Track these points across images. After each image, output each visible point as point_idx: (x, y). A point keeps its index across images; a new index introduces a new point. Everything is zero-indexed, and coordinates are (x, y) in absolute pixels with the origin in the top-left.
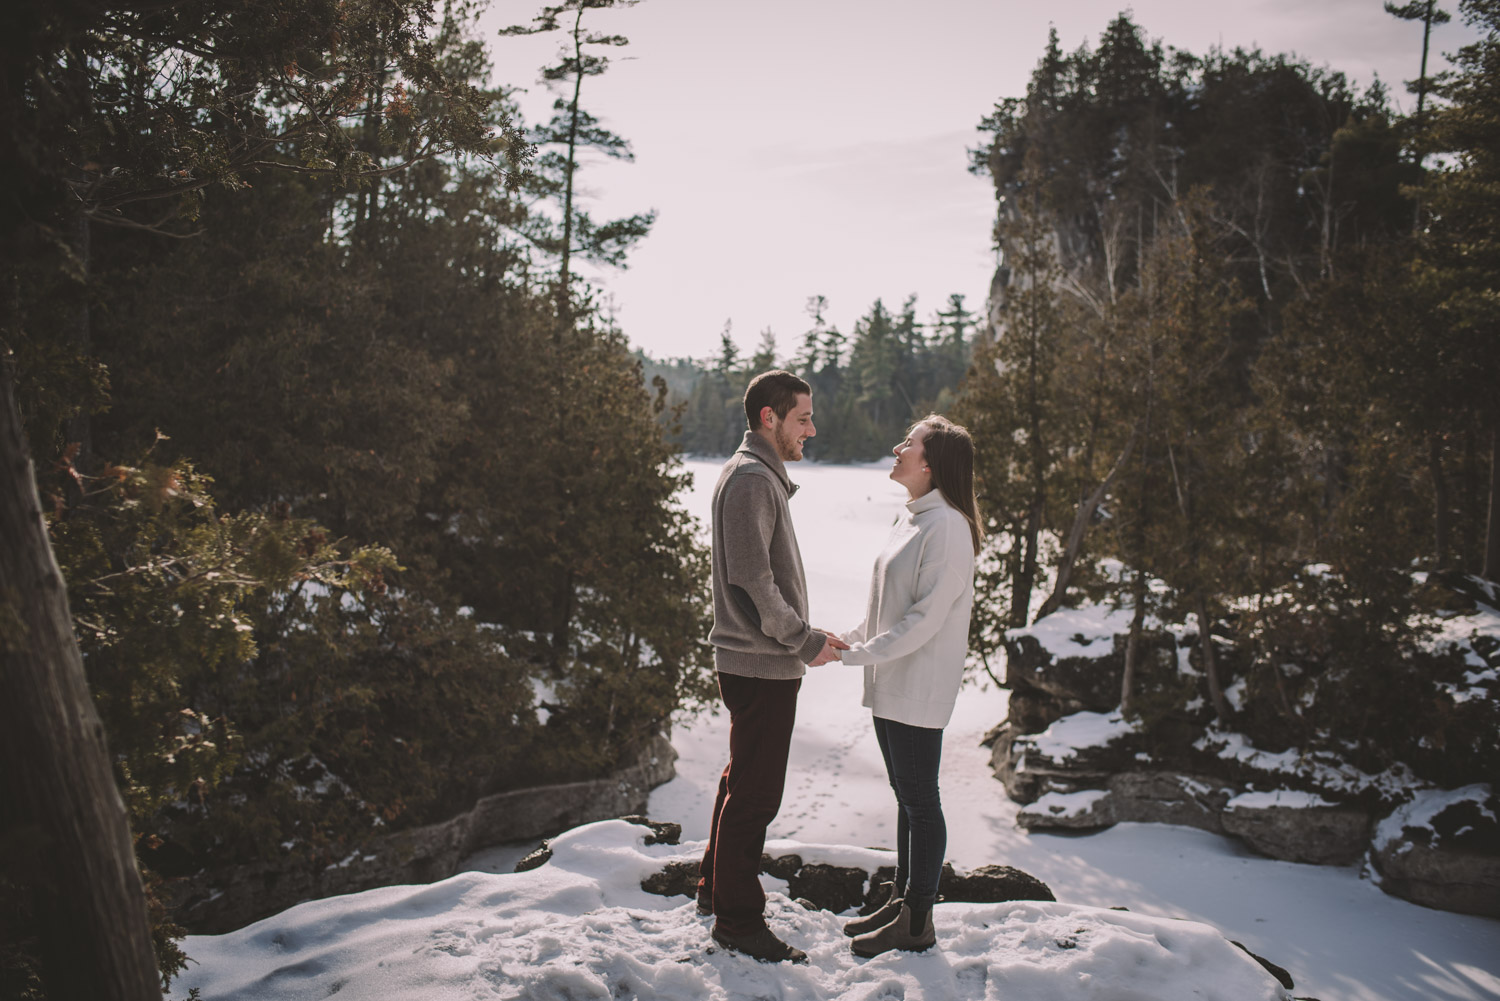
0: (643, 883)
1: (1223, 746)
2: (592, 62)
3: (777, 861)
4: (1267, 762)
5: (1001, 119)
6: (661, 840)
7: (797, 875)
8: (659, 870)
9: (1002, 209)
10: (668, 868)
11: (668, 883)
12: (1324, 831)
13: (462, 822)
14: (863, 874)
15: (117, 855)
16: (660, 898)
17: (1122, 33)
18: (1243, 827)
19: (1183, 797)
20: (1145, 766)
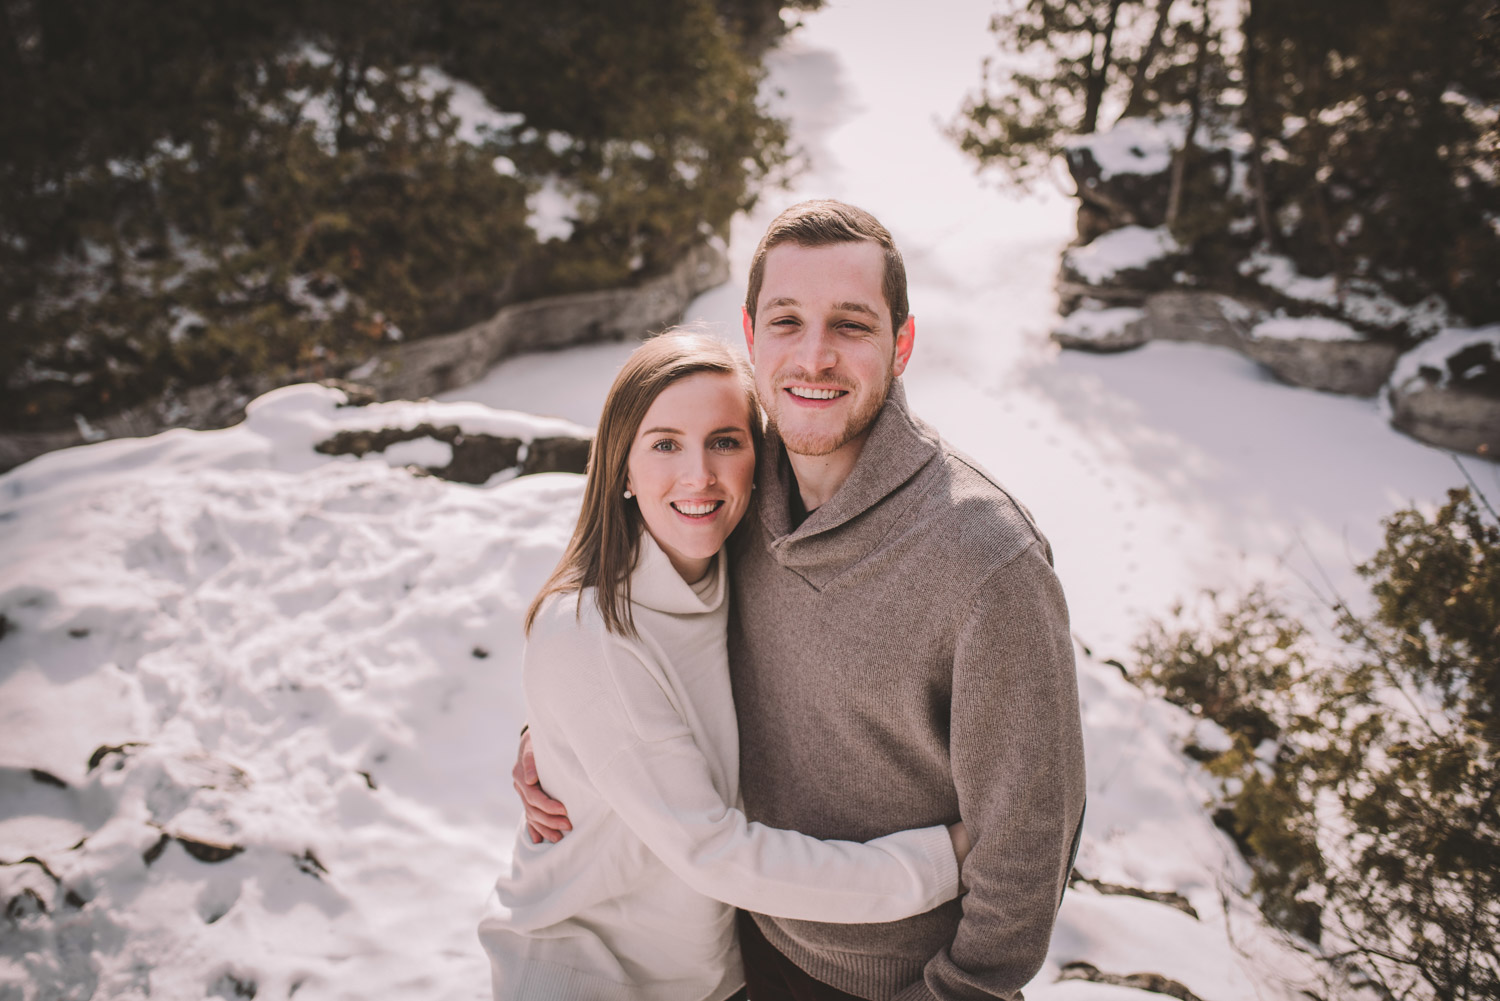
0: (316, 446)
3: (440, 430)
4: (1302, 290)
12: (1349, 363)
13: (483, 334)
14: (516, 443)
18: (1268, 357)
19: (1221, 319)
20: (1184, 287)
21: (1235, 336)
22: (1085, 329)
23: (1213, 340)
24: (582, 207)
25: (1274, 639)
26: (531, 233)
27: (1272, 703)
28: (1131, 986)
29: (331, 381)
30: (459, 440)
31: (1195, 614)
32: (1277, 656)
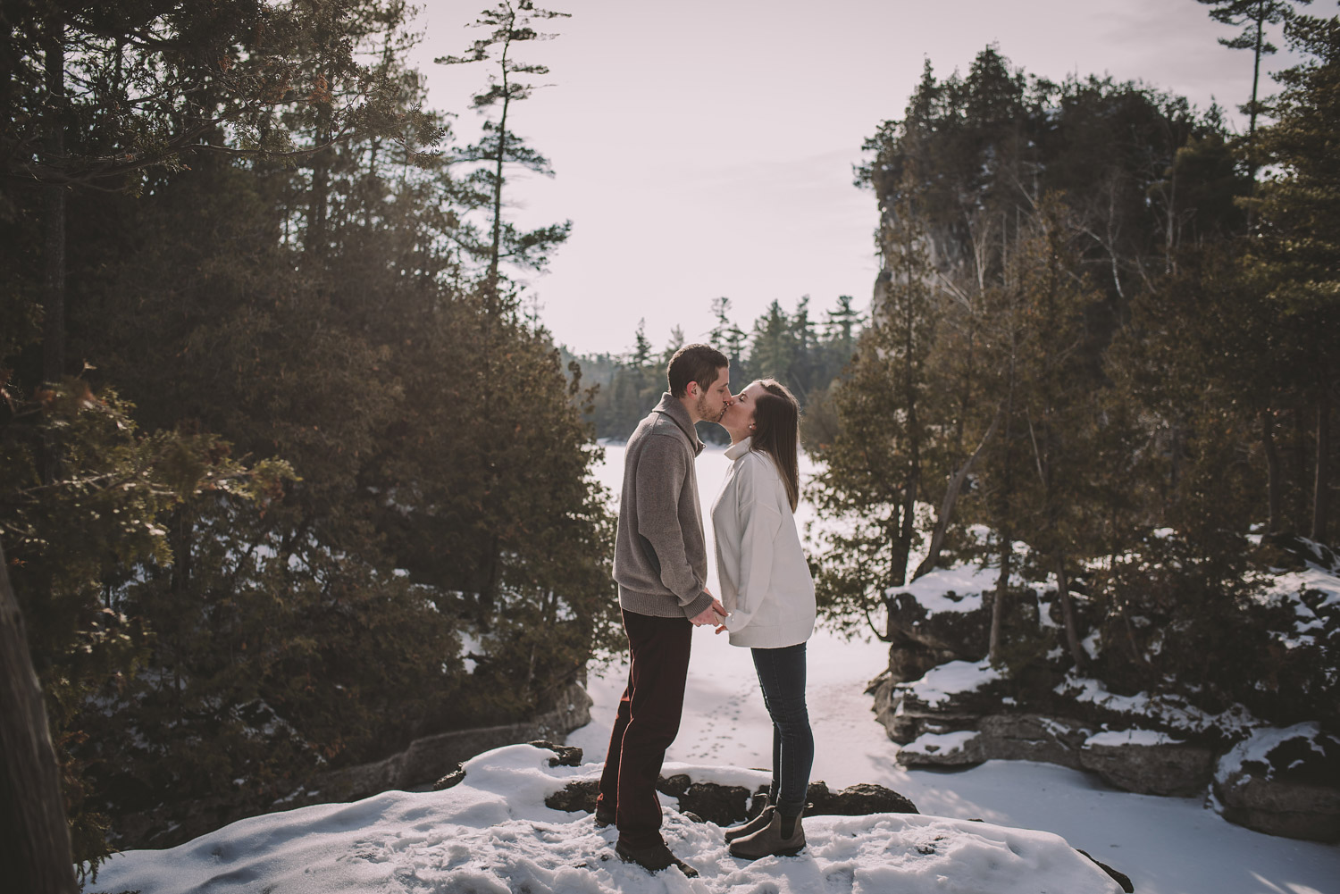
0: (546, 800)
1: (1080, 691)
2: (519, 88)
3: (668, 780)
4: (1120, 704)
5: (882, 138)
6: (564, 762)
7: (686, 793)
8: (561, 789)
9: (884, 218)
10: (569, 786)
11: (569, 800)
12: (1172, 765)
13: (397, 761)
14: (746, 793)
15: (31, 730)
16: (563, 813)
17: (989, 63)
19: (1044, 735)
20: (1011, 709)
22: (928, 748)
23: (1038, 756)
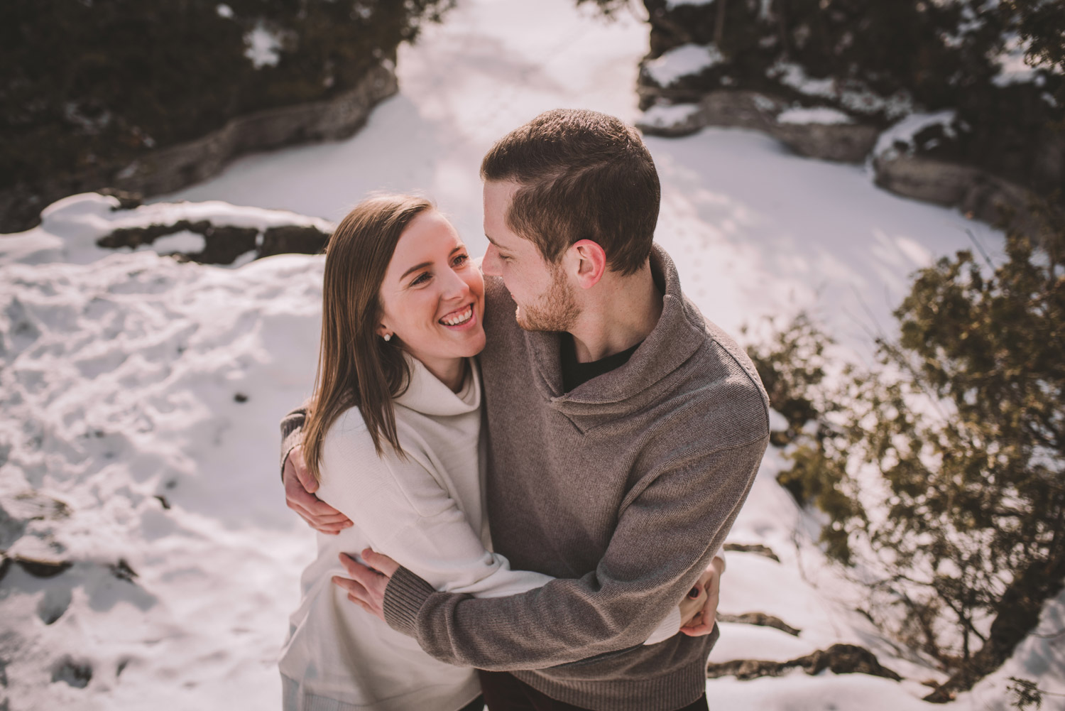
0: (98, 241)
1: (785, 75)
4: (813, 87)
6: (121, 209)
12: (845, 140)
14: (256, 232)
18: (788, 136)
19: (753, 109)
20: (728, 88)
21: (765, 123)
22: (659, 120)
23: (749, 125)
24: (285, 40)
25: (813, 349)
26: (249, 62)
27: (813, 394)
28: (744, 623)
29: (106, 190)
30: (210, 232)
31: (758, 332)
32: (816, 361)
